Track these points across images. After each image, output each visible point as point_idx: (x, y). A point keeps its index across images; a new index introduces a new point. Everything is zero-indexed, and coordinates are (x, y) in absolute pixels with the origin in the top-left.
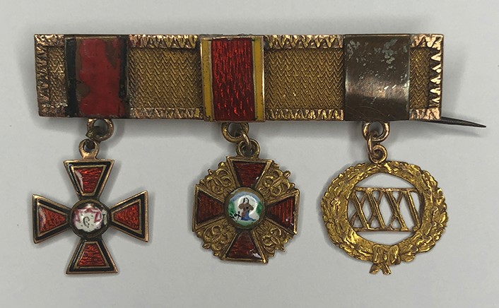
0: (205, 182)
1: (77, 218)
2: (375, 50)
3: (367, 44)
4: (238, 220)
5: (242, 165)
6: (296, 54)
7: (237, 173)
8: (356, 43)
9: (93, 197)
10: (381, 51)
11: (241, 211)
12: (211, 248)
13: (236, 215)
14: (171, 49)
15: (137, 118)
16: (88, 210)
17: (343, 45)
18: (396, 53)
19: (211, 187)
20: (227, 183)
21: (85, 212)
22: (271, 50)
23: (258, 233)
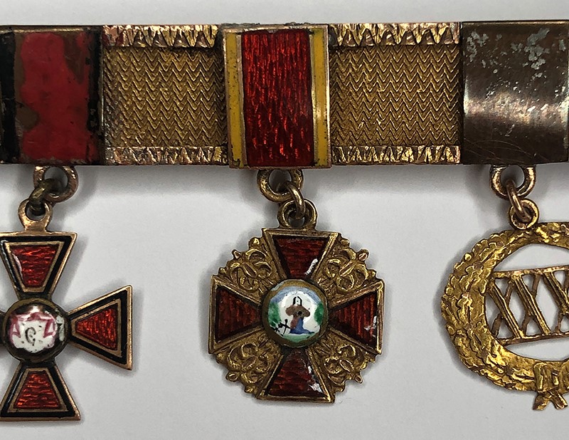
0: (228, 272)
1: (15, 330)
2: (514, 47)
3: (499, 37)
4: (285, 333)
5: (289, 241)
6: (381, 55)
7: (281, 256)
8: (481, 36)
9: (41, 295)
10: (523, 48)
11: (290, 318)
12: (240, 380)
13: (281, 326)
14: (174, 49)
15: (118, 164)
16: (34, 317)
17: (460, 40)
18: (547, 51)
19: (238, 279)
20: (264, 271)
21: (29, 320)
22: (340, 48)
23: (318, 354)
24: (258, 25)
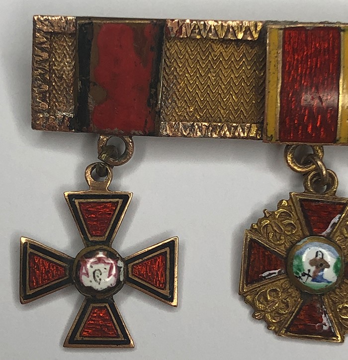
0: (260, 228)
1: (84, 271)
4: (308, 281)
5: (313, 204)
7: (306, 217)
9: (103, 243)
11: (313, 269)
12: (264, 319)
13: (304, 274)
14: (224, 41)
15: (169, 136)
16: (100, 260)
19: (268, 234)
20: (290, 229)
21: (95, 263)
23: (332, 301)
24: (296, 23)
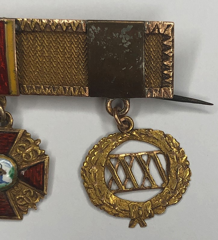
2: (114, 35)
3: (106, 29)
6: (45, 37)
8: (97, 28)
10: (119, 36)
17: (86, 30)
18: (132, 38)
22: (23, 31)
23: (13, 194)
